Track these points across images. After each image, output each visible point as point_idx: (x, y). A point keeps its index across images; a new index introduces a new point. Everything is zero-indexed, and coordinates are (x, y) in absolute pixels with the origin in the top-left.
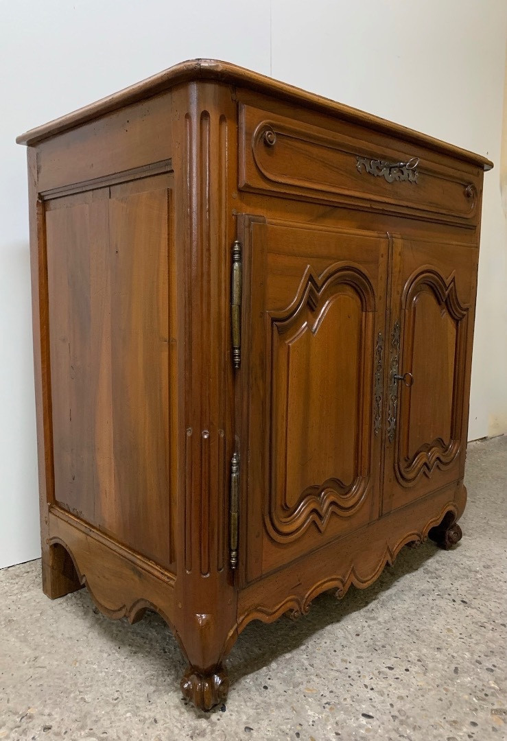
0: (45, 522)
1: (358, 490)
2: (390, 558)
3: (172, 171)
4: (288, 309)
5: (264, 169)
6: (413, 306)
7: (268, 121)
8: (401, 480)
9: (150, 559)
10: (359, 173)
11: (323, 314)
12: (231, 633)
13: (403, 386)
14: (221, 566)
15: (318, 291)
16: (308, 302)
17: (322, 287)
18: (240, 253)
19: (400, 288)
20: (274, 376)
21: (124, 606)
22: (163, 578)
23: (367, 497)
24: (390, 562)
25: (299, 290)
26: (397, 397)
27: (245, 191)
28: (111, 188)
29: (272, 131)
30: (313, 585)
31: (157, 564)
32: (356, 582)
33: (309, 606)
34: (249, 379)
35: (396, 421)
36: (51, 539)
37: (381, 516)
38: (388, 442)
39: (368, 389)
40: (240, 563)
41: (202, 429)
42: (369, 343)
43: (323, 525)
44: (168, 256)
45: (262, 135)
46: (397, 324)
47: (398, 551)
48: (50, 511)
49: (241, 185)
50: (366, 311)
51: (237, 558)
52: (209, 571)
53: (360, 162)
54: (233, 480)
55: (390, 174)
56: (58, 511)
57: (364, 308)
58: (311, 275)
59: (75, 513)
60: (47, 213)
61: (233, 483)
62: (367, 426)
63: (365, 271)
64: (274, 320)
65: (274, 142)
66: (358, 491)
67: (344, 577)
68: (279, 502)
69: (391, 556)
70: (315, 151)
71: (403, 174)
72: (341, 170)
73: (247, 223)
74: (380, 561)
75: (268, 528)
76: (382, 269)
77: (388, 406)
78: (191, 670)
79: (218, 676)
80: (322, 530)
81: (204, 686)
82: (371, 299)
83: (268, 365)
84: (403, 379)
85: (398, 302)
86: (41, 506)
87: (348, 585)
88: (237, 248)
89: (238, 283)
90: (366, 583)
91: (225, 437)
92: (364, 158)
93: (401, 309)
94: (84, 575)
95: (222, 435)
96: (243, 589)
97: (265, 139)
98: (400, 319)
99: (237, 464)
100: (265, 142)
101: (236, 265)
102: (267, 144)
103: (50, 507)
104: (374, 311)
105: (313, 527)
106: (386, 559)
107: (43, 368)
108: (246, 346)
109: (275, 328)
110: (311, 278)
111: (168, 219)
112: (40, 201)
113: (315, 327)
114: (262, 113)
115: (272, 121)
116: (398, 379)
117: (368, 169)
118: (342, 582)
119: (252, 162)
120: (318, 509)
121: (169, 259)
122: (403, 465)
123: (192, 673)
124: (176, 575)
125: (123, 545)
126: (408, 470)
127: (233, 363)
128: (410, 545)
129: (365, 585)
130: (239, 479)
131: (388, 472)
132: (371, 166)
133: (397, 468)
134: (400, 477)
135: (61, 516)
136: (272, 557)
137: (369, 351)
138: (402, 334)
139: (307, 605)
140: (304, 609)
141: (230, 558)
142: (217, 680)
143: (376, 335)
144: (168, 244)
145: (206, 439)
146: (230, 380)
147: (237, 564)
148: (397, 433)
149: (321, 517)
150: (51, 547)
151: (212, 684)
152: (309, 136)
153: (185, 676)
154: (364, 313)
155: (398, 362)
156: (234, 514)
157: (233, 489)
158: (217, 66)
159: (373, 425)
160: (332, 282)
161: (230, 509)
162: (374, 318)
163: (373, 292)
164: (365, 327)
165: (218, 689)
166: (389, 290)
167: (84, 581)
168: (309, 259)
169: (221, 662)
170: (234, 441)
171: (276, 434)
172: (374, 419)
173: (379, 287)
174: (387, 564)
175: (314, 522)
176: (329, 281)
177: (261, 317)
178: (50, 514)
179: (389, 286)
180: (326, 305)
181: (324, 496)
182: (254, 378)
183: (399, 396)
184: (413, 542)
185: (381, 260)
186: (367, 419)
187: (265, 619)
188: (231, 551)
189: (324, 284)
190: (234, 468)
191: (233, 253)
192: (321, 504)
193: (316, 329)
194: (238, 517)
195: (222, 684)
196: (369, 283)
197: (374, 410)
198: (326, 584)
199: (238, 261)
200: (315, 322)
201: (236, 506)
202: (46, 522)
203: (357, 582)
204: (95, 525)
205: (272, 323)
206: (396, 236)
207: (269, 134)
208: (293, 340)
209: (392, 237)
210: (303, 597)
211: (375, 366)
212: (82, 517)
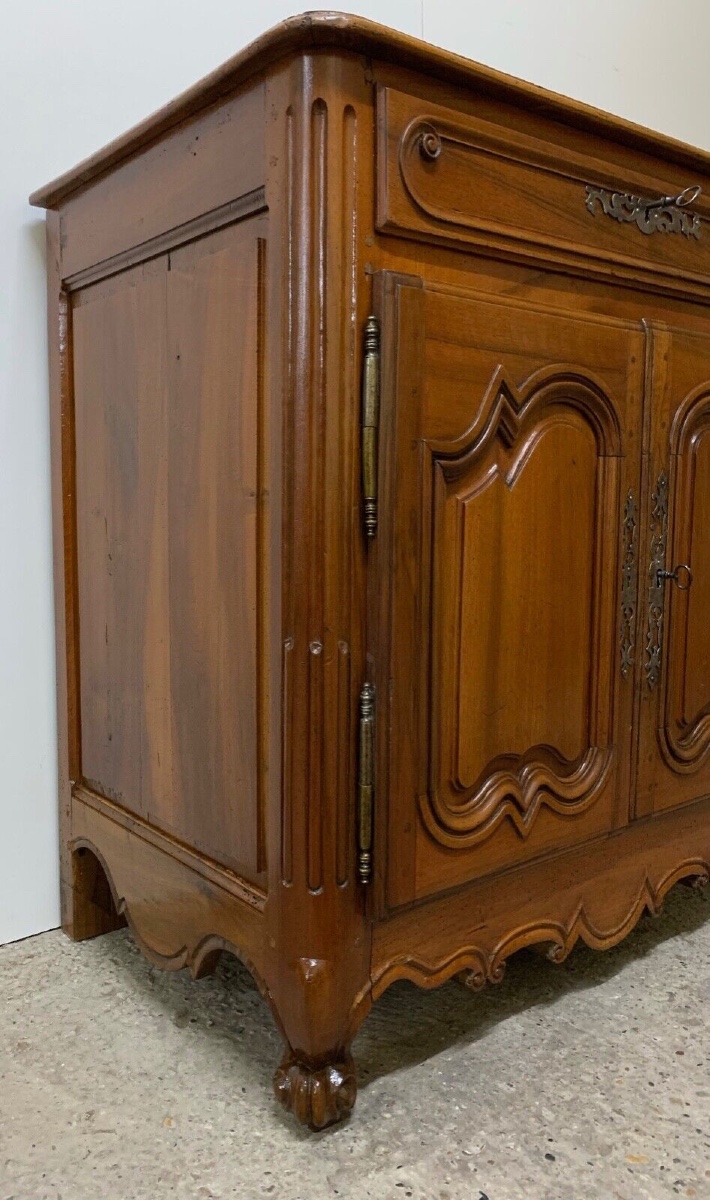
0: (65, 814)
1: (590, 771)
2: (651, 902)
3: (265, 209)
4: (462, 437)
5: (422, 197)
6: (690, 451)
7: (425, 116)
8: (671, 760)
9: (225, 868)
10: (589, 215)
11: (527, 453)
12: (359, 998)
13: (675, 592)
14: (342, 876)
15: (517, 412)
16: (499, 429)
17: (523, 404)
18: (378, 336)
19: (666, 417)
20: (436, 555)
21: (184, 948)
22: (246, 897)
23: (606, 783)
24: (651, 909)
25: (482, 408)
26: (661, 610)
27: (388, 235)
28: (172, 255)
29: (433, 132)
30: (508, 930)
31: (237, 875)
32: (587, 937)
33: (500, 967)
34: (391, 555)
35: (661, 651)
36: (74, 842)
37: (632, 820)
38: (647, 689)
39: (608, 592)
40: (376, 875)
41: (309, 640)
42: (611, 512)
43: (525, 823)
44: (258, 351)
45: (416, 140)
46: (662, 480)
47: (665, 890)
48: (73, 795)
49: (381, 222)
50: (605, 456)
51: (370, 864)
52: (321, 883)
53: (593, 196)
54: (363, 729)
55: (647, 218)
56: (86, 795)
57: (600, 451)
58: (503, 382)
59: (112, 797)
60: (75, 311)
61: (363, 736)
62: (608, 658)
63: (603, 385)
64: (437, 456)
65: (438, 153)
66: (589, 774)
67: (566, 925)
68: (445, 776)
69: (654, 898)
70: (512, 172)
71: (671, 221)
72: (557, 207)
73: (389, 286)
74: (632, 903)
75: (425, 817)
76: (633, 383)
77: (646, 625)
78: (291, 1058)
79: (338, 1070)
80: (524, 833)
81: (313, 1085)
82: (614, 437)
83: (424, 532)
84: (673, 577)
85: (663, 442)
86: (61, 787)
87: (572, 940)
88: (372, 329)
89: (373, 389)
90: (607, 941)
91: (349, 654)
92: (599, 189)
93: (669, 453)
94: (123, 899)
95: (345, 652)
96: (382, 920)
97: (421, 147)
98: (667, 473)
99: (371, 701)
100: (422, 152)
101: (371, 358)
102: (426, 157)
103: (74, 788)
104: (619, 456)
105: (507, 826)
106: (642, 903)
107: (66, 562)
108: (387, 496)
109: (439, 471)
110: (504, 388)
111: (259, 288)
112: (64, 294)
113: (511, 475)
114: (417, 101)
115: (435, 117)
116: (665, 577)
117: (606, 208)
118: (561, 932)
119: (399, 184)
120: (517, 795)
121: (259, 356)
122: (674, 734)
123: (295, 1064)
124: (265, 891)
125: (184, 844)
126: (684, 743)
127: (364, 528)
128: (687, 881)
129: (605, 945)
130: (373, 727)
131: (647, 745)
132: (612, 203)
133: (663, 739)
134: (669, 754)
135: (90, 802)
136: (433, 872)
137: (610, 526)
138: (671, 498)
139: (496, 966)
140: (492, 971)
141: (359, 864)
142: (336, 1079)
143: (623, 499)
144: (259, 331)
145: (316, 656)
146: (359, 557)
147: (370, 876)
148: (663, 673)
149: (521, 810)
150: (74, 854)
151: (327, 1085)
152: (500, 146)
153: (281, 1068)
154: (601, 459)
155: (663, 548)
156: (365, 788)
157: (364, 744)
158: (339, 20)
159: (618, 658)
160: (542, 399)
161: (358, 779)
162: (619, 468)
163: (618, 424)
164: (604, 484)
165: (338, 1093)
166: (646, 419)
167: (122, 909)
168: (500, 355)
169: (343, 1048)
170: (365, 663)
171: (440, 654)
172: (619, 648)
173: (629, 415)
174: (646, 911)
175: (508, 818)
176: (536, 396)
177: (413, 448)
178: (74, 801)
179: (646, 413)
180: (531, 439)
181: (528, 773)
182: (400, 552)
183: (666, 607)
184: (694, 877)
185: (631, 367)
186: (606, 646)
187: (421, 980)
188: (360, 852)
189: (527, 400)
190: (366, 708)
191: (365, 337)
192: (522, 788)
193: (513, 480)
194: (373, 794)
195: (343, 1084)
196: (610, 406)
197: (619, 633)
198: (532, 933)
199: (373, 351)
200: (512, 467)
201: (369, 775)
202: (68, 813)
203: (590, 936)
204: (141, 815)
205: (433, 460)
206: (659, 326)
207: (430, 138)
208: (471, 494)
209: (650, 327)
210: (490, 950)
211: (622, 555)
212: (123, 804)
